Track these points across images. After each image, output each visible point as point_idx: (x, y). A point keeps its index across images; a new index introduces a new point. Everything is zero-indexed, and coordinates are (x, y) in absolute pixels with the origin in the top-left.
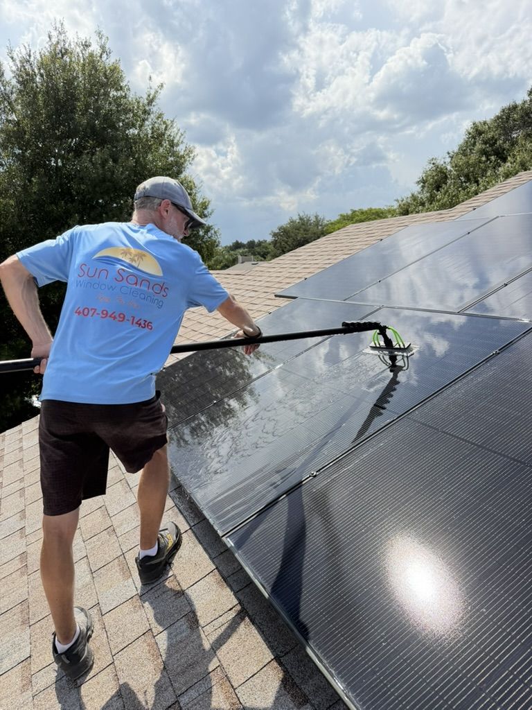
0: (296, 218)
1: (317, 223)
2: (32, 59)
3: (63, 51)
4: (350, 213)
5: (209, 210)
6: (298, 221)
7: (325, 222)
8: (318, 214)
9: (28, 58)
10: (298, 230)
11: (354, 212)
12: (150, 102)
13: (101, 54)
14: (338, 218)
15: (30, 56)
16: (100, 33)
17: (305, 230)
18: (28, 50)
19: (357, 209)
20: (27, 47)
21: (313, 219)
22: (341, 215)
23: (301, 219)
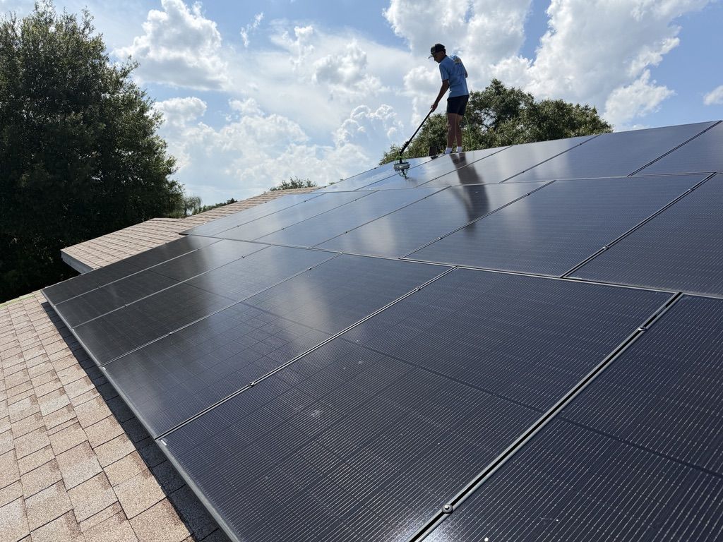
2: (16, 25)
3: (48, 20)
5: (174, 168)
9: (12, 23)
12: (125, 74)
13: (84, 29)
15: (14, 22)
16: (86, 12)
18: (14, 18)
20: (13, 15)
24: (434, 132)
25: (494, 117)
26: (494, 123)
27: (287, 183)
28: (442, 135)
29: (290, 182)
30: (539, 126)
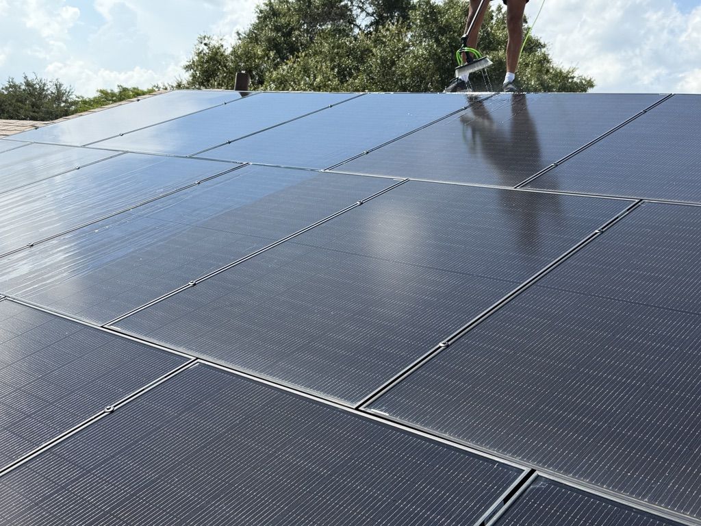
0: (19, 81)
1: (59, 96)
4: (116, 90)
6: (23, 87)
7: (73, 98)
8: (61, 81)
10: (21, 102)
11: (125, 90)
14: (97, 94)
17: (33, 105)
19: (129, 87)
21: (51, 89)
22: (101, 91)
23: (28, 84)
24: (277, 29)
25: (372, 15)
26: (372, 24)
27: (17, 83)
28: (289, 34)
29: (23, 81)
30: (437, 41)
